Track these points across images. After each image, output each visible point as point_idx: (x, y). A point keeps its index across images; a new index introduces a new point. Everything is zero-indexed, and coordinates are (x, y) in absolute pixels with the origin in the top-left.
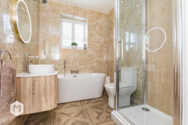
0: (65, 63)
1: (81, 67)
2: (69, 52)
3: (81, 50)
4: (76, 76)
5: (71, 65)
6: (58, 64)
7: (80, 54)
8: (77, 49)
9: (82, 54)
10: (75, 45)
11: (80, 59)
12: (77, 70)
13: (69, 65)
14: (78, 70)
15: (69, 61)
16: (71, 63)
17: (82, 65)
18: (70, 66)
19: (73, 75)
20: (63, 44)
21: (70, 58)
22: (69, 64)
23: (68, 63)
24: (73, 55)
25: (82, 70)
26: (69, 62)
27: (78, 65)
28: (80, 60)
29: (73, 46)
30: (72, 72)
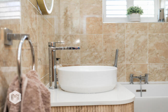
0: (116, 58)
1: (154, 66)
2: (124, 32)
3: (153, 26)
4: (143, 89)
5: (129, 63)
6: (100, 59)
7: (149, 35)
8: (142, 21)
9: (154, 34)
10: (138, 12)
11: (150, 45)
12: (144, 75)
13: (125, 63)
14: (146, 75)
15: (124, 52)
16: (129, 58)
17: (156, 61)
18: (127, 65)
19: (137, 86)
20: (107, 12)
21: (127, 46)
22: (124, 61)
23: (122, 58)
24: (133, 36)
25: (157, 75)
26: (124, 56)
27: (147, 63)
28: (150, 51)
29: (134, 14)
30: (133, 79)
